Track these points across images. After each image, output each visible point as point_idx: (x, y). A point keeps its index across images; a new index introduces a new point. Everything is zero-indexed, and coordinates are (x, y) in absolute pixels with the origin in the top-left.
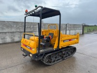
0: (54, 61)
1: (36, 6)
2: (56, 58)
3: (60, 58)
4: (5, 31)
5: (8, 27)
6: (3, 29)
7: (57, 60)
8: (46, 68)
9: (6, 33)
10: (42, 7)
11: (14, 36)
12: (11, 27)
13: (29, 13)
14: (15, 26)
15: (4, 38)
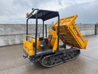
0: (54, 64)
1: (33, 9)
2: (56, 60)
3: (60, 60)
4: (14, 33)
5: (17, 29)
6: (12, 31)
7: (57, 63)
8: (45, 70)
9: (15, 35)
10: (38, 10)
11: (23, 38)
12: (20, 29)
13: (30, 15)
14: (23, 28)
15: (14, 40)
